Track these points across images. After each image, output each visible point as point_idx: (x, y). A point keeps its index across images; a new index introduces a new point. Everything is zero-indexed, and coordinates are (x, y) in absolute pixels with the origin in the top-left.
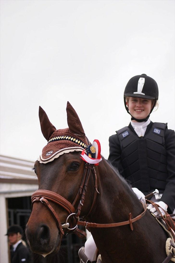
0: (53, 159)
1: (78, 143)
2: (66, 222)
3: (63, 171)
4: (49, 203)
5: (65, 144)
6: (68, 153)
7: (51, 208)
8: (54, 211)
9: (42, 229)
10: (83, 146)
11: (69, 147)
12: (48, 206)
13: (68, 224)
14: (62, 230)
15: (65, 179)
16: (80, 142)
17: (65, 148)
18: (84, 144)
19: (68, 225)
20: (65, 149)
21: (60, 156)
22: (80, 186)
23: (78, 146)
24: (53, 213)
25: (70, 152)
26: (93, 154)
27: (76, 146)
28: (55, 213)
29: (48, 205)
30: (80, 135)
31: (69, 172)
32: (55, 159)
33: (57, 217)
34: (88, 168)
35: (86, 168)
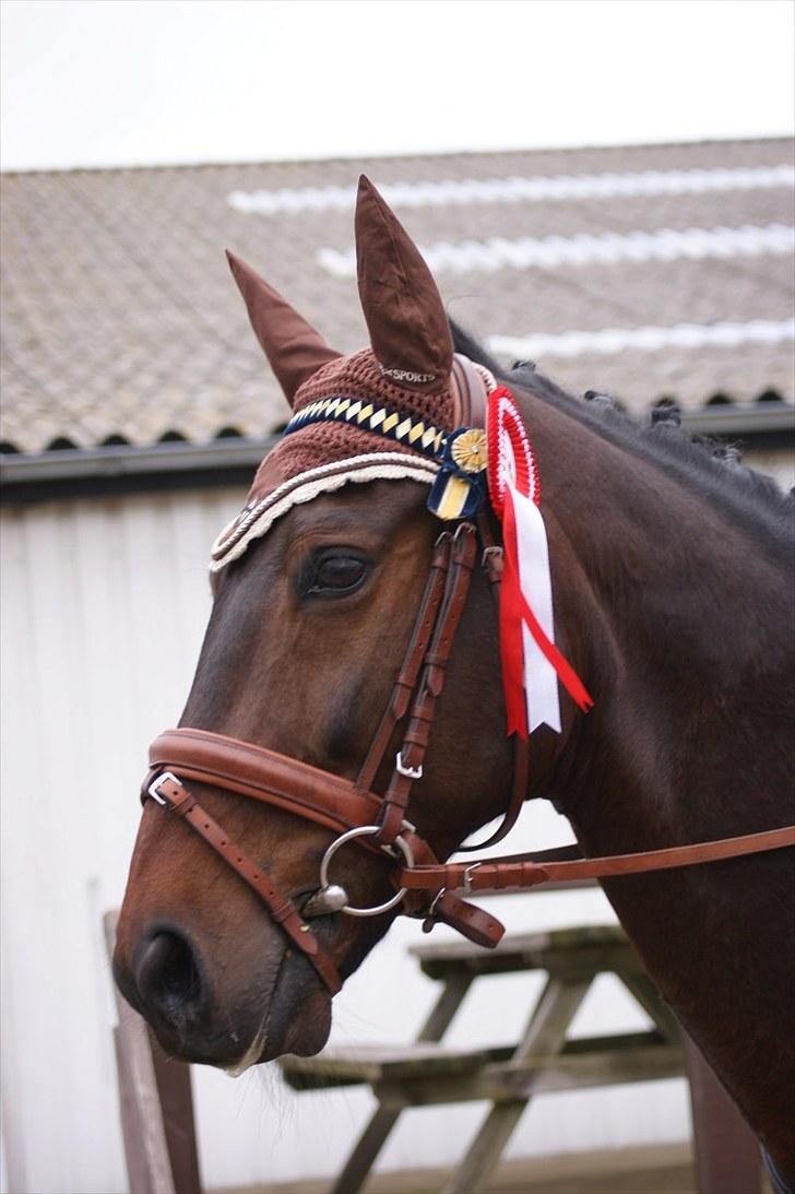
0: (242, 546)
1: (386, 428)
2: (324, 882)
3: (280, 610)
4: (193, 801)
5: (307, 446)
6: (313, 501)
7: (207, 826)
8: (225, 838)
9: (152, 948)
10: (413, 439)
11: (324, 462)
12: (190, 816)
13: (335, 890)
14: (305, 928)
15: (302, 653)
16: (396, 422)
17: (303, 471)
18: (426, 429)
19: (336, 897)
20: (301, 477)
21: (274, 520)
22: (397, 671)
23: (374, 449)
24: (222, 849)
25: (322, 494)
26: (473, 475)
27: (364, 452)
28: (232, 853)
29: (190, 810)
30: (416, 378)
31: (315, 606)
32: (254, 543)
33: (248, 867)
34: (447, 559)
35: (439, 561)
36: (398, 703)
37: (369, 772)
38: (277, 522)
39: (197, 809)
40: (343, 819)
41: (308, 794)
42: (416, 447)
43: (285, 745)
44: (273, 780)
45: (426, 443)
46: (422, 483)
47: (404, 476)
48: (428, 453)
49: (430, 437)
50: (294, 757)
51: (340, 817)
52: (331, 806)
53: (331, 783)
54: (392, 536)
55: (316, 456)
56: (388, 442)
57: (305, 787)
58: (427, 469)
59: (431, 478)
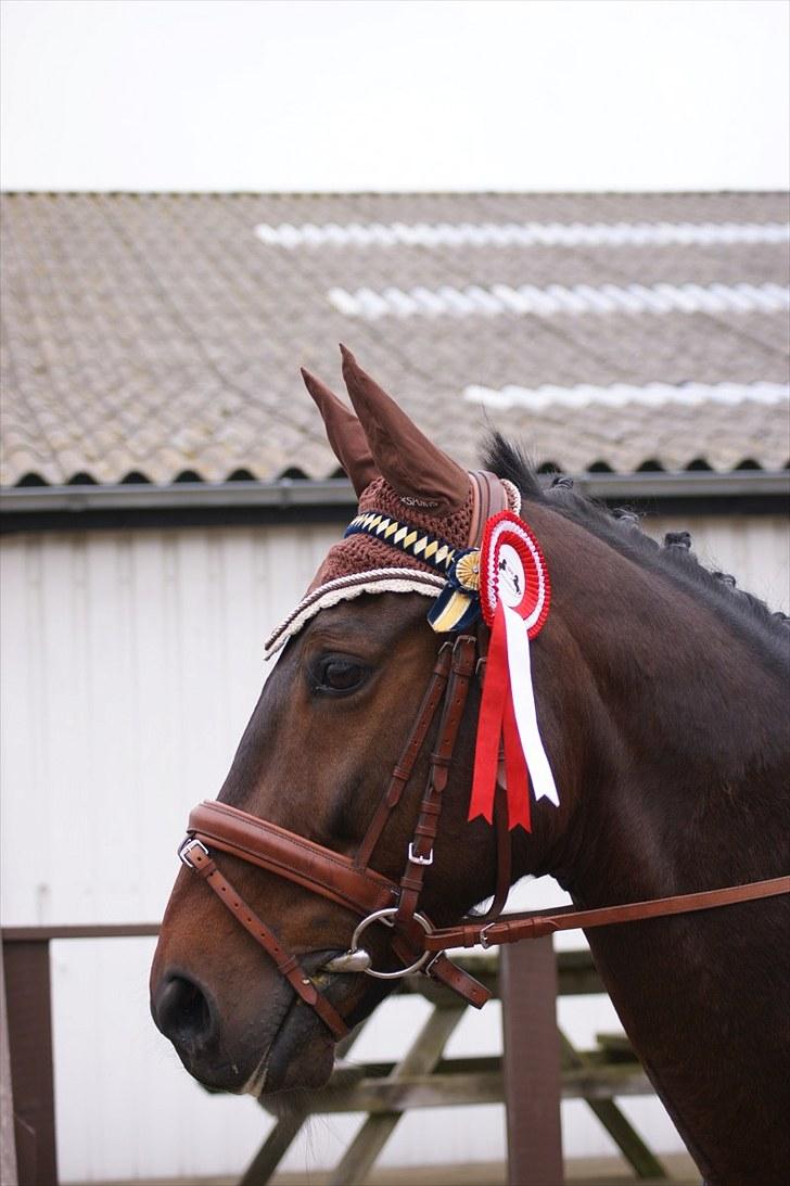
1: (406, 544)
2: (354, 947)
4: (213, 866)
6: (334, 608)
7: (224, 889)
8: (238, 900)
9: (168, 989)
10: (428, 555)
11: (349, 572)
12: (210, 879)
13: (362, 954)
14: (306, 982)
16: (415, 539)
19: (363, 960)
21: (306, 621)
23: (391, 564)
24: (234, 910)
25: (343, 601)
26: (474, 592)
27: (381, 566)
28: (245, 914)
29: (211, 874)
30: (424, 503)
33: (256, 927)
34: (448, 666)
35: (439, 669)
36: (392, 792)
37: (365, 851)
38: (308, 622)
39: (217, 873)
40: (339, 891)
41: (311, 867)
42: (429, 563)
43: (293, 823)
44: (278, 853)
45: (439, 559)
46: (427, 597)
47: (410, 590)
48: (440, 569)
49: (443, 555)
50: (303, 836)
51: (336, 889)
52: (328, 879)
53: (332, 858)
54: (393, 644)
55: (345, 567)
56: (403, 557)
57: (306, 862)
58: (435, 584)
59: (437, 592)
